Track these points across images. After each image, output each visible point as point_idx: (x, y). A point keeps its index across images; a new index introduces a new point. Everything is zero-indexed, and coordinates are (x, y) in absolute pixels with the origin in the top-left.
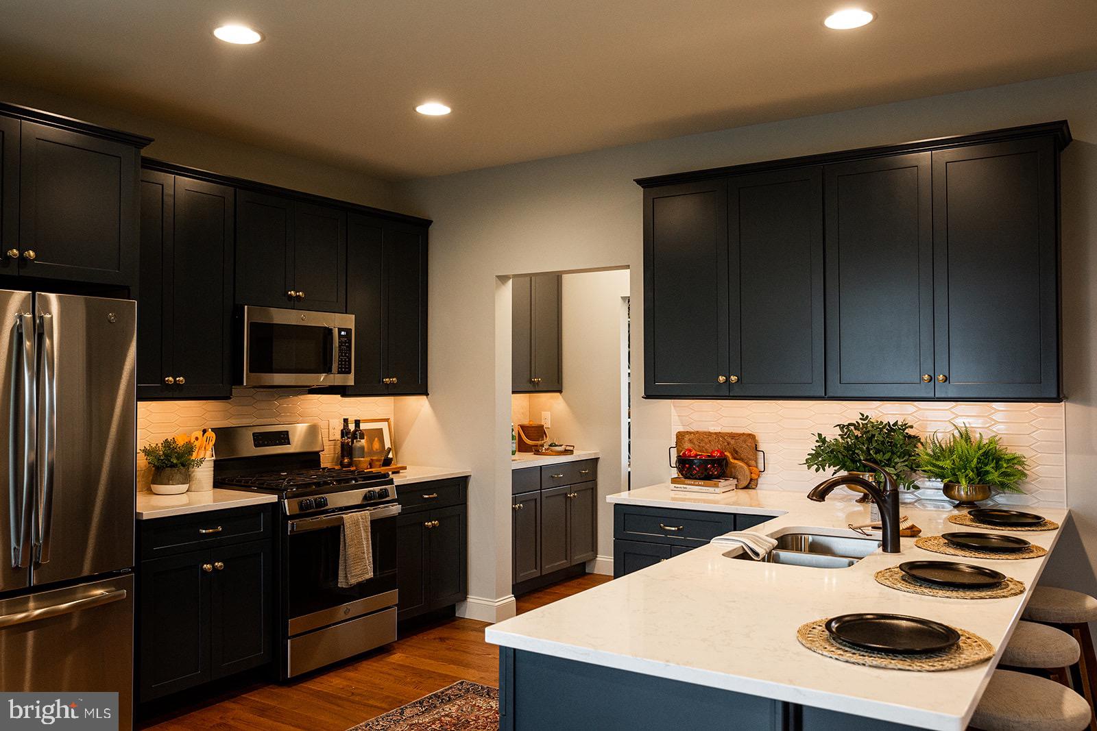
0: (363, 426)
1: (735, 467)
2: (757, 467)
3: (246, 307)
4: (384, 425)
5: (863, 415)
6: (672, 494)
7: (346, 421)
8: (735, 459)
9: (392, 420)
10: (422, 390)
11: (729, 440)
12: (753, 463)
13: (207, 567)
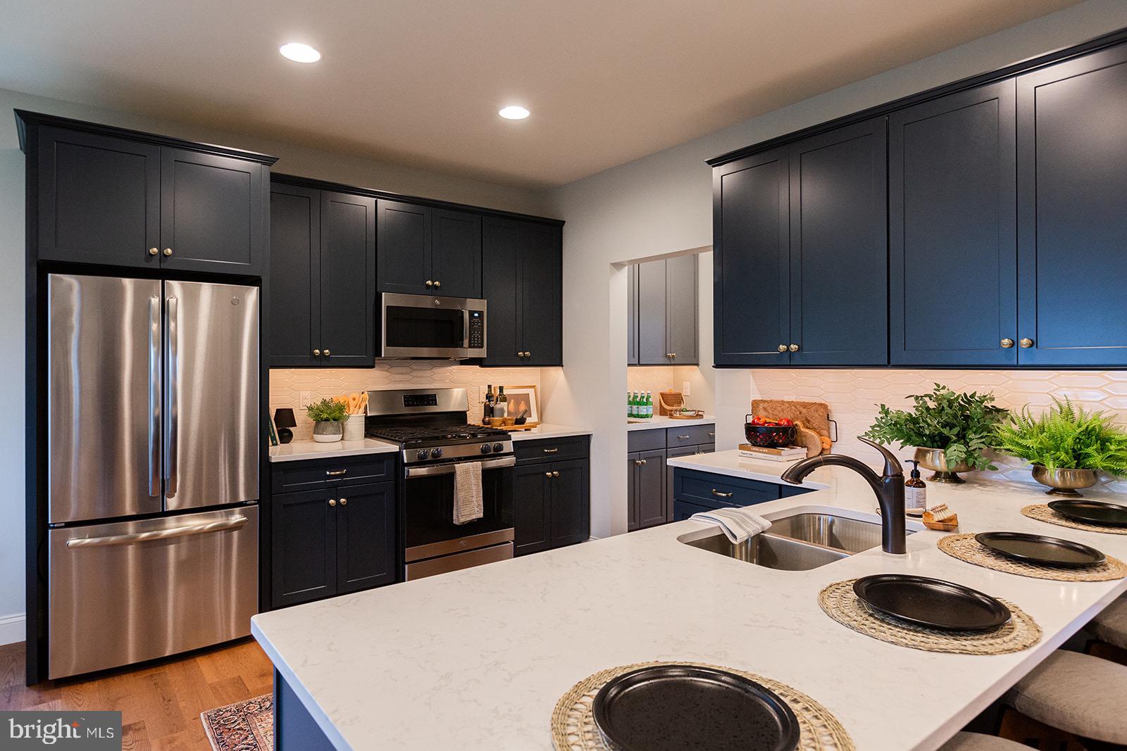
0: (505, 392)
1: (805, 436)
2: (830, 438)
3: (383, 293)
4: (531, 392)
5: (938, 386)
6: (740, 460)
7: (490, 387)
8: (807, 428)
9: (538, 387)
10: (559, 363)
11: (801, 409)
12: (825, 432)
13: (332, 502)
